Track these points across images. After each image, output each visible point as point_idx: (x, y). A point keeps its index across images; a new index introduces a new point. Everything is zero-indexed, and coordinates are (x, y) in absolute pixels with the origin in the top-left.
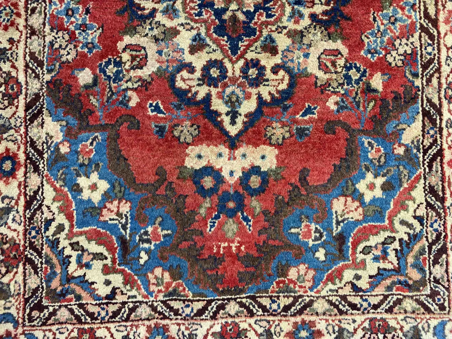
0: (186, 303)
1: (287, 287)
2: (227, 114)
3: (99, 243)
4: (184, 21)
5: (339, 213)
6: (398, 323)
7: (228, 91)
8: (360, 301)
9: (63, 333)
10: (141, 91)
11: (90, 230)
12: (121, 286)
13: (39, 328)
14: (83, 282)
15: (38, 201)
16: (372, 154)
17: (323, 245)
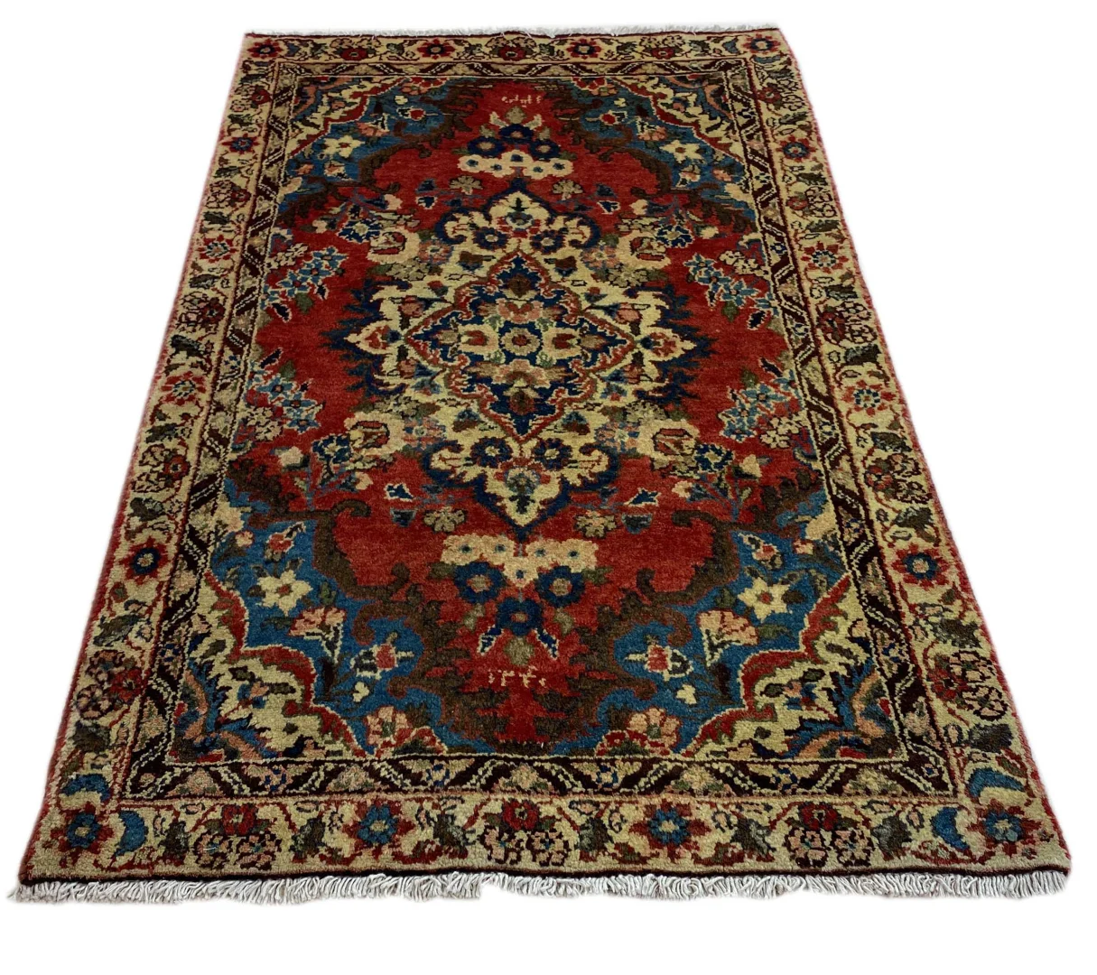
0: (436, 762)
2: (512, 499)
3: (282, 669)
4: (446, 397)
5: (713, 633)
6: (857, 812)
7: (513, 473)
8: (774, 772)
9: (193, 813)
10: (376, 472)
11: (270, 649)
16: (758, 554)
17: (691, 680)
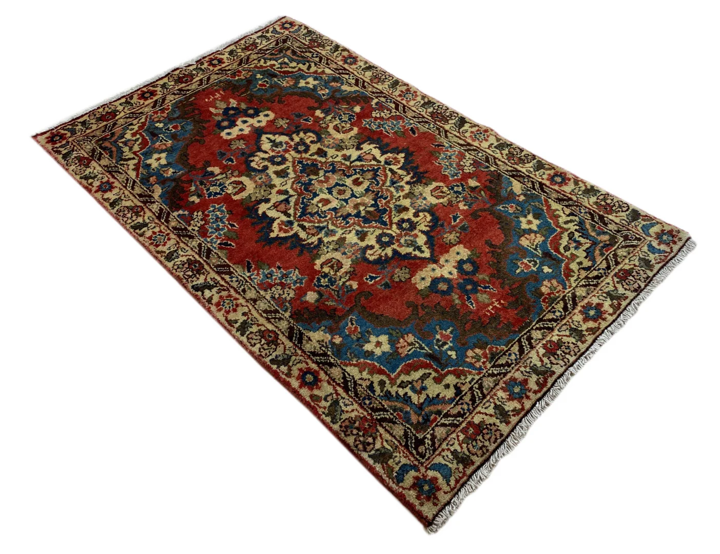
1: (551, 298)
12: (458, 380)
13: (434, 456)
14: (430, 401)
15: (351, 381)
